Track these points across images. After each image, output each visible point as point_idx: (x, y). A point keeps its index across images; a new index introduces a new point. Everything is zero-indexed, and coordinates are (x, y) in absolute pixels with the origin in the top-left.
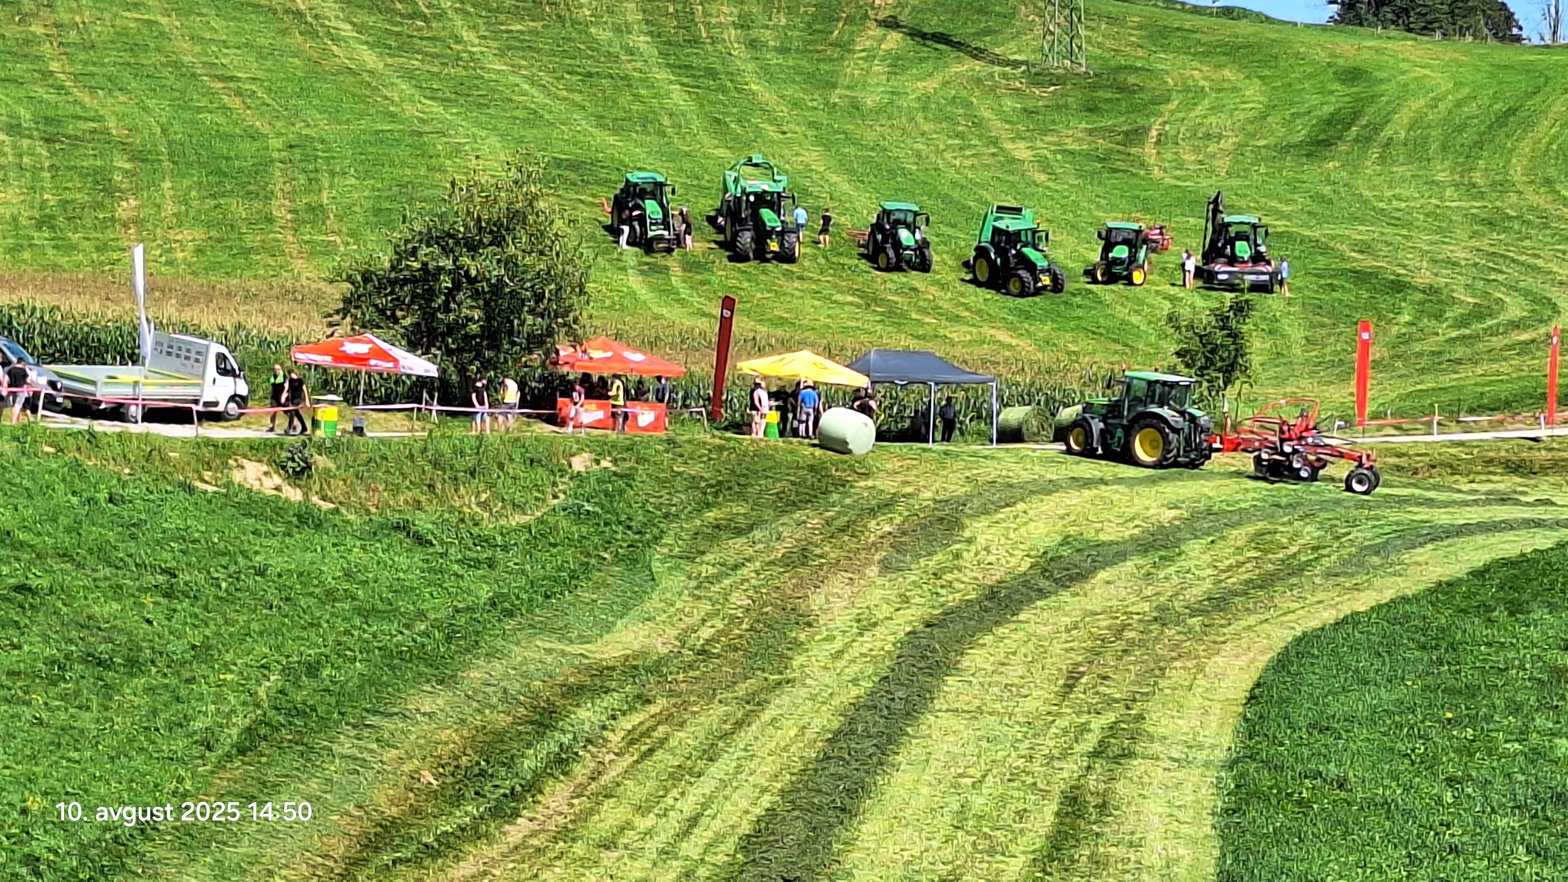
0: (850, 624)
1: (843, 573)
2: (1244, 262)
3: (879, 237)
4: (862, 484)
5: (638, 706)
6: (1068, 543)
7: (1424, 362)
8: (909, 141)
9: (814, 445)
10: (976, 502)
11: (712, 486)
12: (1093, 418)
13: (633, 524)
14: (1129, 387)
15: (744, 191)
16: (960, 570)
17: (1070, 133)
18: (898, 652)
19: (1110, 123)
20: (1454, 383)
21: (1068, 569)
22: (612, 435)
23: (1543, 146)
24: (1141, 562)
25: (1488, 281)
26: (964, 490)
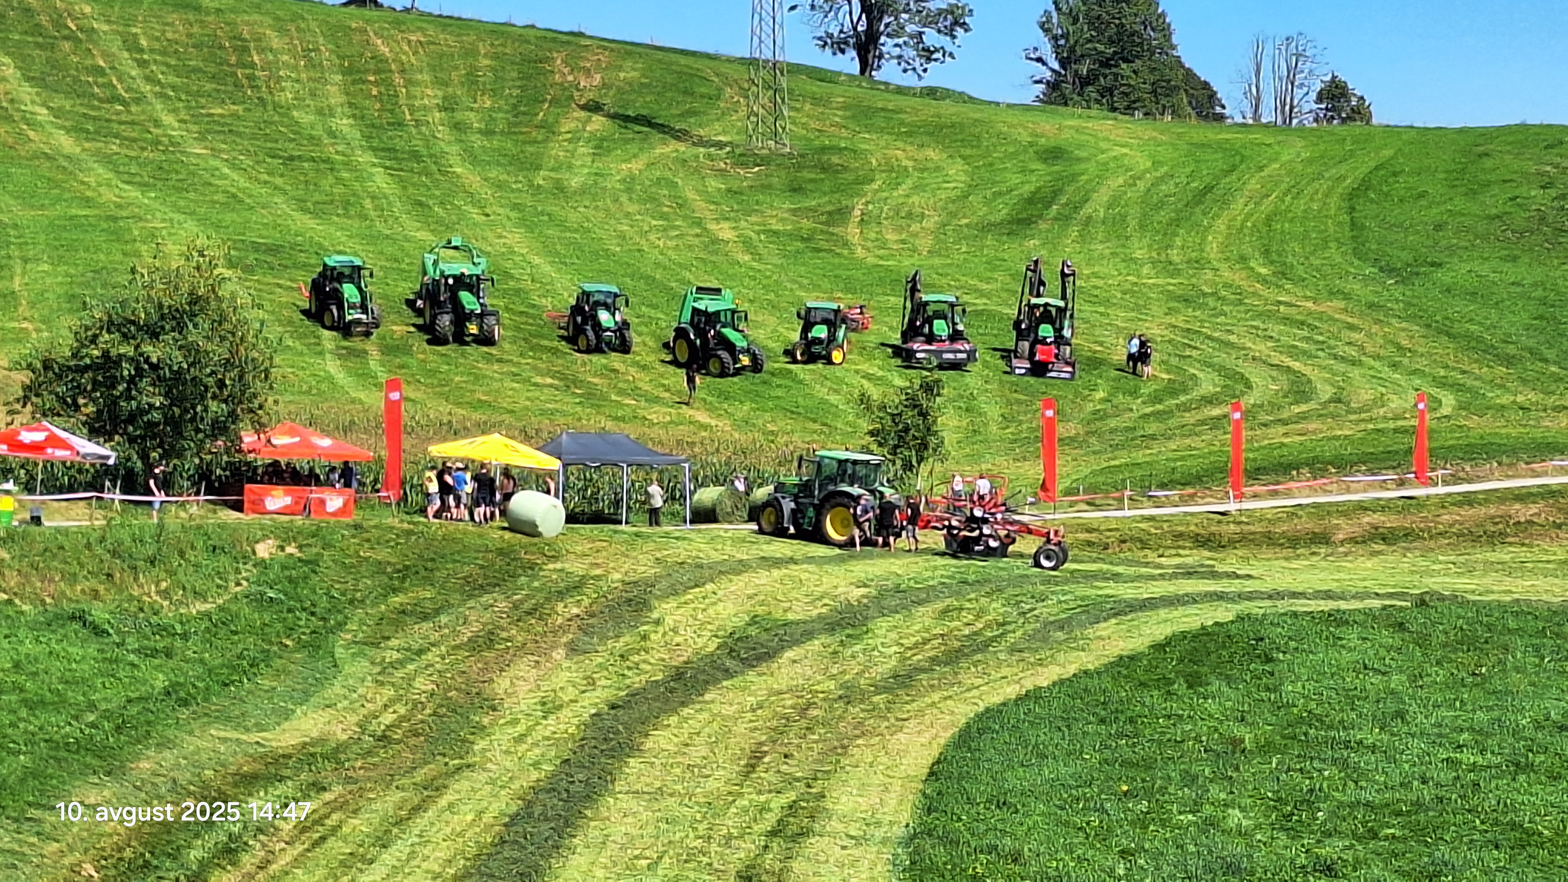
0: (535, 707)
1: (530, 657)
2: (944, 341)
3: (579, 319)
4: (551, 566)
5: (312, 794)
6: (756, 623)
7: (1118, 439)
8: (613, 222)
9: (504, 529)
10: (664, 583)
11: (399, 571)
12: (783, 498)
13: (317, 610)
14: (819, 465)
15: (442, 273)
16: (647, 652)
17: (774, 213)
18: (582, 734)
19: (814, 203)
20: (1148, 459)
21: (754, 649)
22: (299, 520)
23: (1238, 224)
24: (828, 641)
25: (1184, 357)
26: (653, 571)
